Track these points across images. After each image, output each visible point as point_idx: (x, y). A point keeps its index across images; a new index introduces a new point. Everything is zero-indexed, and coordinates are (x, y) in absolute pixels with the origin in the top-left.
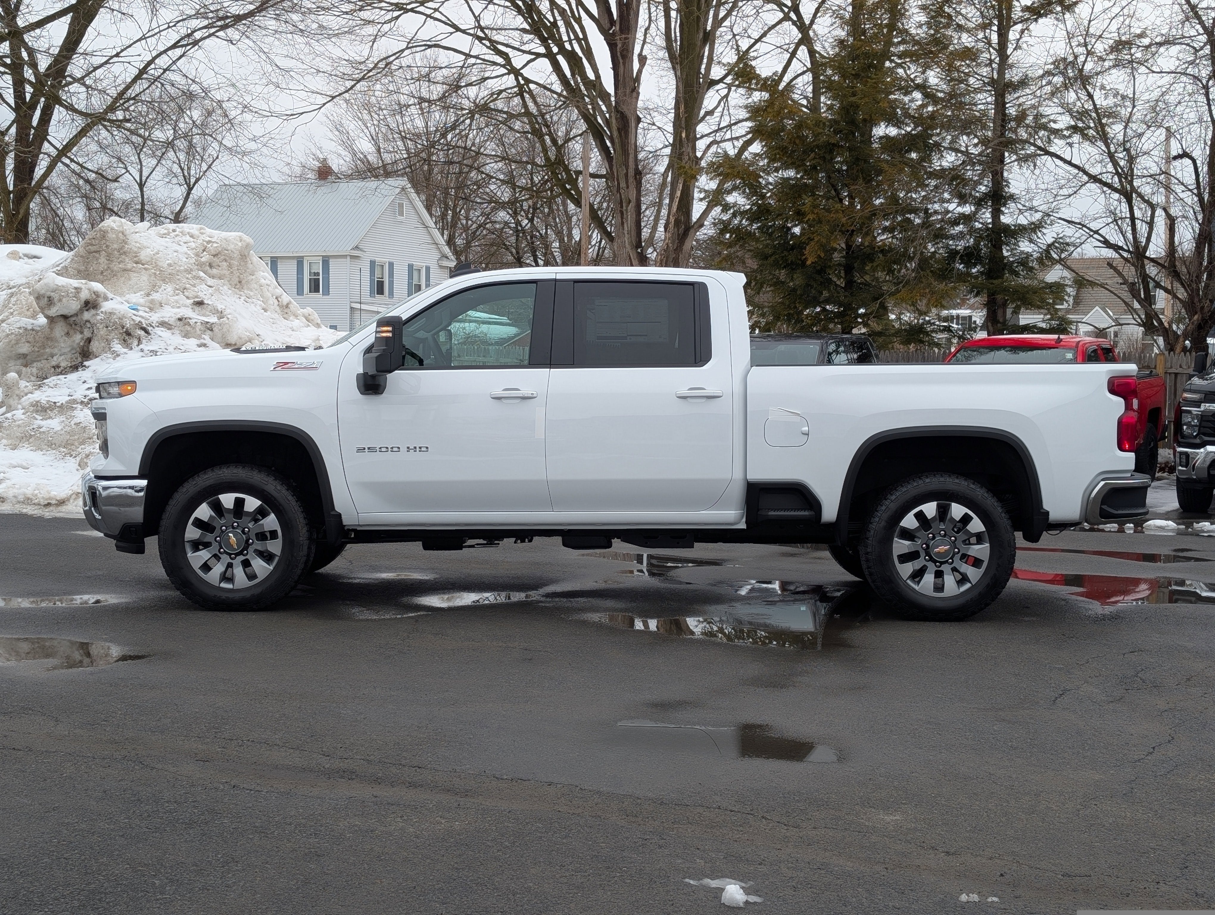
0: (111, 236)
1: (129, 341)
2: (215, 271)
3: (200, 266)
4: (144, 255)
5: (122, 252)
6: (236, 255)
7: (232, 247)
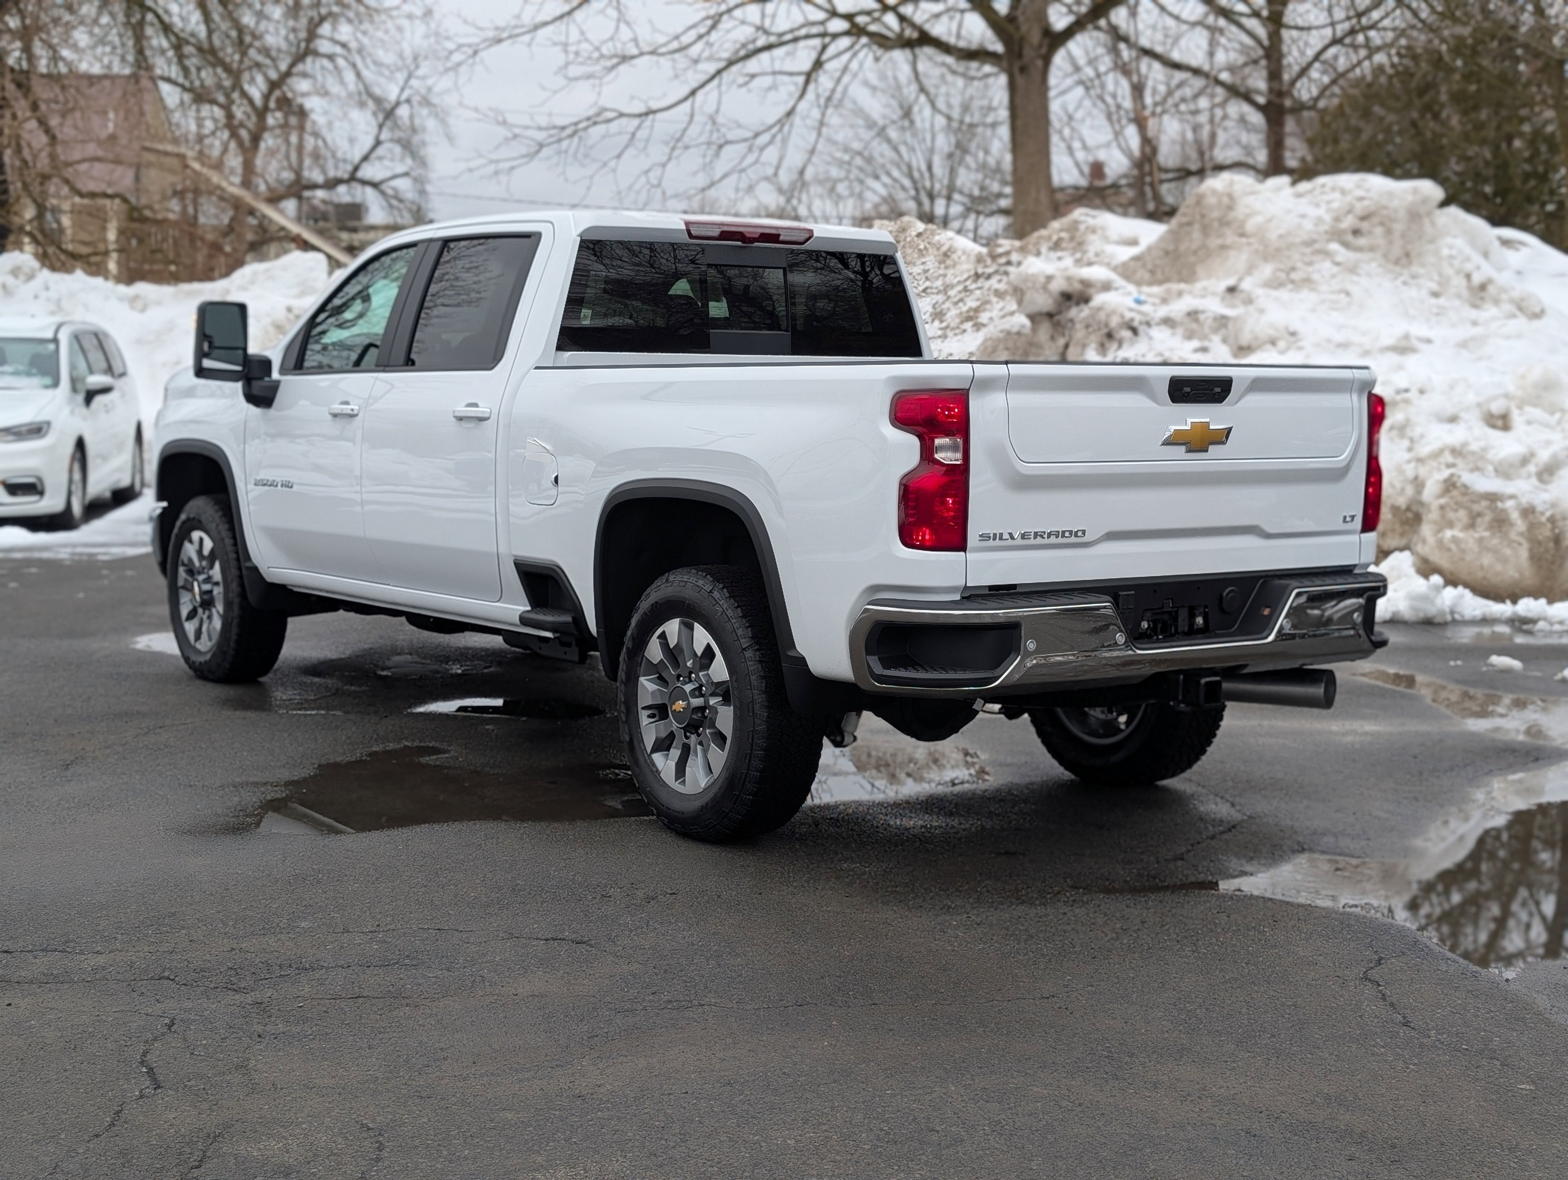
0: (1212, 200)
1: (1107, 345)
2: (1362, 241)
3: (1336, 235)
4: (1250, 226)
5: (1224, 223)
6: (1402, 214)
7: (1395, 203)
